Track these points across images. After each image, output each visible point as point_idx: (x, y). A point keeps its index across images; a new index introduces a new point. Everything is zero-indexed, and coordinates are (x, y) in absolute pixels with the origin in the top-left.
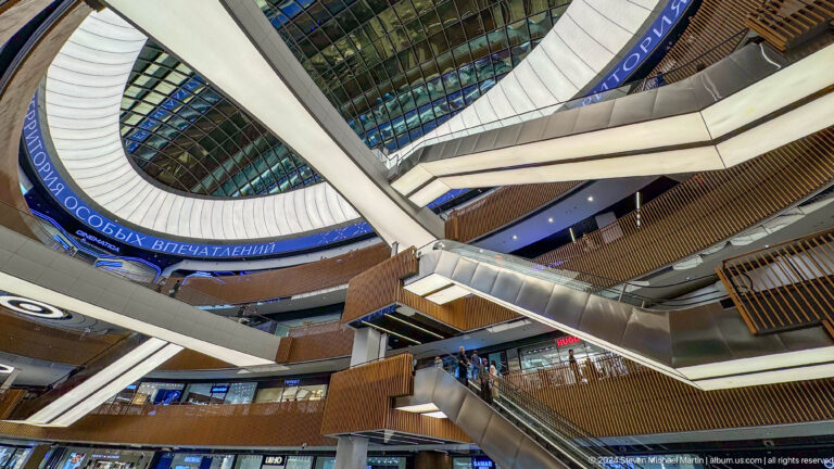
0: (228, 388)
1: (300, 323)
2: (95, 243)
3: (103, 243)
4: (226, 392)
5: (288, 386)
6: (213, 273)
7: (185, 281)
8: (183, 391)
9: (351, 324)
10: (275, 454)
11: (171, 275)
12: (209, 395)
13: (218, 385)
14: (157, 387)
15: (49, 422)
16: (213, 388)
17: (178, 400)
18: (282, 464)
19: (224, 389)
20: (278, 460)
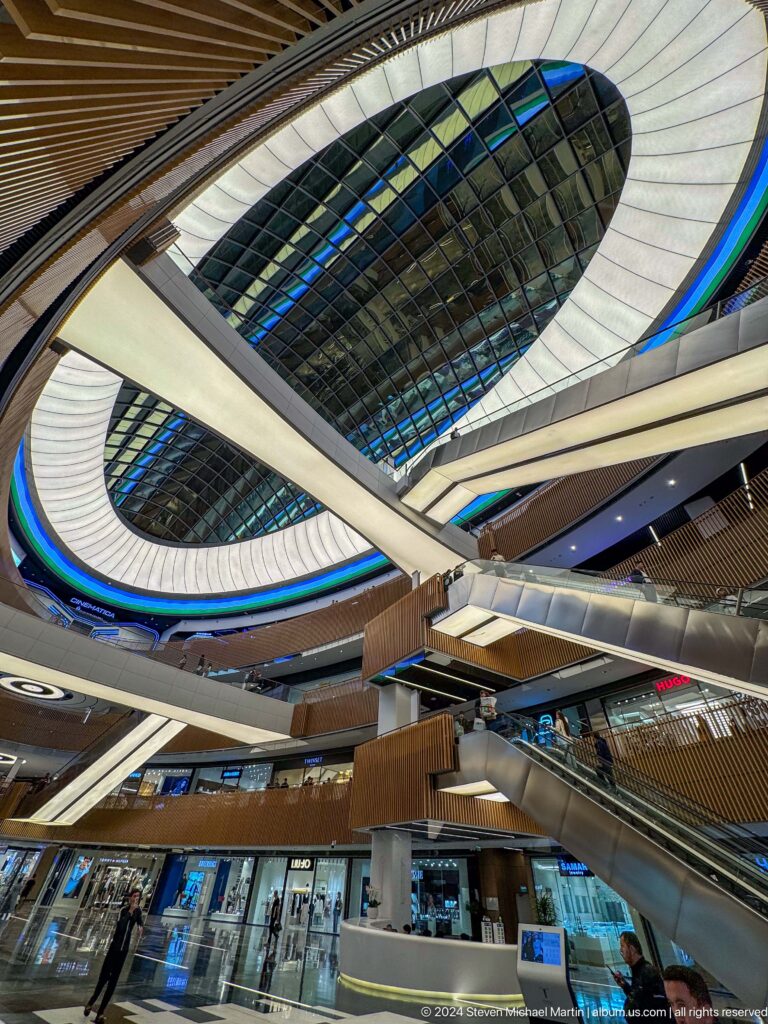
0: (241, 771)
1: (316, 685)
2: (89, 611)
3: (97, 609)
4: (239, 777)
5: (308, 765)
6: (214, 633)
7: (186, 645)
8: (191, 778)
9: (372, 681)
10: (301, 855)
11: (170, 640)
12: (221, 781)
13: (229, 768)
14: (163, 774)
15: (53, 820)
16: (224, 772)
17: (188, 787)
18: (311, 869)
19: (236, 774)
20: (305, 863)
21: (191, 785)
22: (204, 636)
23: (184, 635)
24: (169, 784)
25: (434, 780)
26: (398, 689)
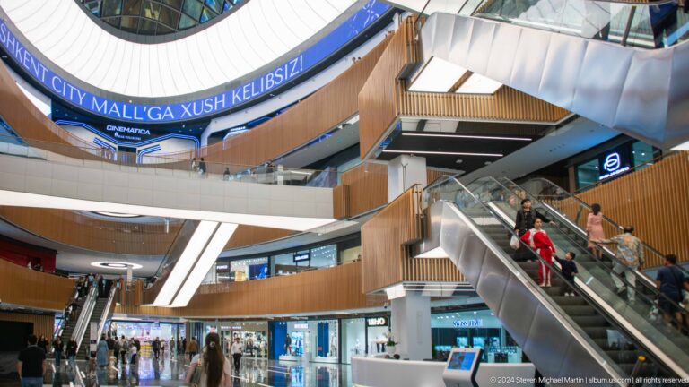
0: (309, 254)
2: (126, 134)
3: (132, 130)
4: (309, 259)
6: (248, 125)
7: (224, 144)
8: (269, 265)
9: (378, 158)
10: (376, 315)
11: (209, 143)
12: (295, 264)
13: (299, 253)
14: (247, 264)
15: (171, 303)
16: (294, 257)
17: (269, 273)
18: (385, 325)
19: (306, 257)
20: (381, 321)
21: (271, 270)
22: (243, 131)
23: (220, 135)
24: (254, 271)
25: (411, 249)
26: (404, 160)
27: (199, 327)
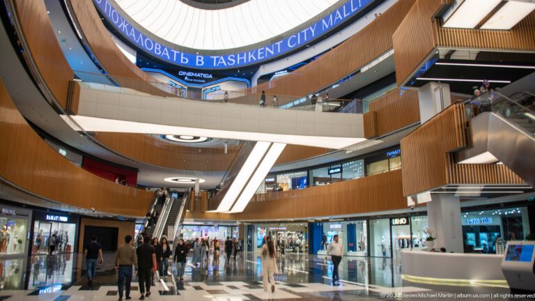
0: (341, 168)
2: (194, 77)
3: (199, 75)
4: (341, 172)
5: (390, 157)
6: (289, 70)
7: (270, 84)
8: (308, 177)
9: (408, 84)
10: (399, 216)
11: (258, 83)
12: (329, 176)
13: (332, 167)
14: (290, 177)
15: (230, 210)
16: (329, 170)
17: (308, 184)
18: (407, 223)
19: (339, 170)
20: (403, 221)
21: (310, 181)
22: (285, 73)
23: (267, 77)
24: (296, 182)
25: (455, 156)
26: (433, 86)
27: (251, 229)
